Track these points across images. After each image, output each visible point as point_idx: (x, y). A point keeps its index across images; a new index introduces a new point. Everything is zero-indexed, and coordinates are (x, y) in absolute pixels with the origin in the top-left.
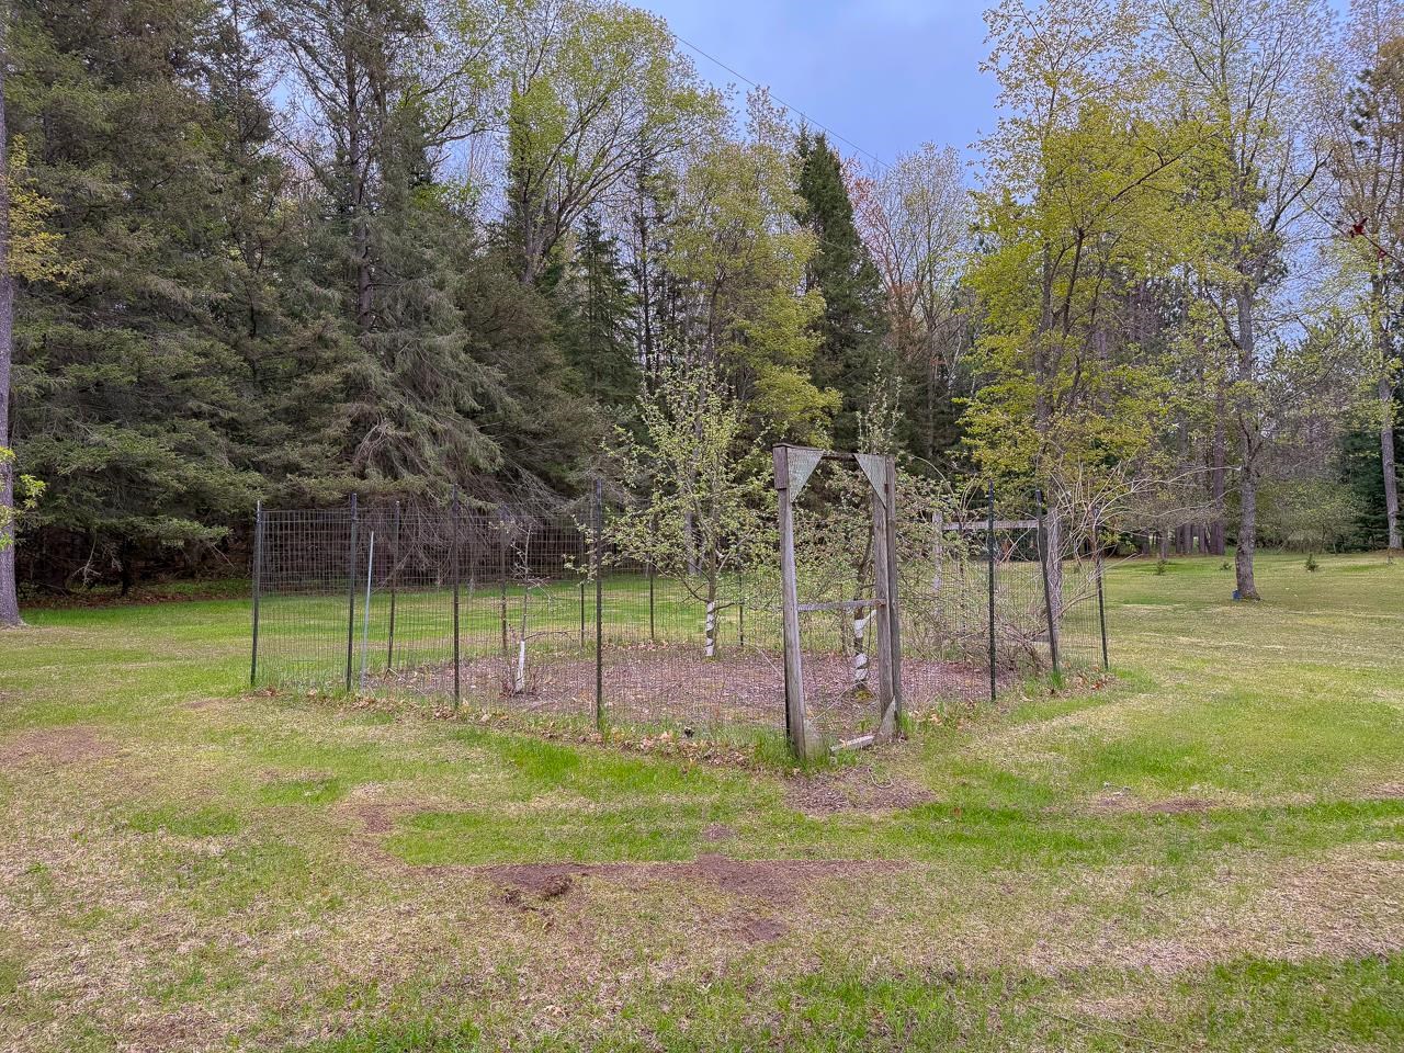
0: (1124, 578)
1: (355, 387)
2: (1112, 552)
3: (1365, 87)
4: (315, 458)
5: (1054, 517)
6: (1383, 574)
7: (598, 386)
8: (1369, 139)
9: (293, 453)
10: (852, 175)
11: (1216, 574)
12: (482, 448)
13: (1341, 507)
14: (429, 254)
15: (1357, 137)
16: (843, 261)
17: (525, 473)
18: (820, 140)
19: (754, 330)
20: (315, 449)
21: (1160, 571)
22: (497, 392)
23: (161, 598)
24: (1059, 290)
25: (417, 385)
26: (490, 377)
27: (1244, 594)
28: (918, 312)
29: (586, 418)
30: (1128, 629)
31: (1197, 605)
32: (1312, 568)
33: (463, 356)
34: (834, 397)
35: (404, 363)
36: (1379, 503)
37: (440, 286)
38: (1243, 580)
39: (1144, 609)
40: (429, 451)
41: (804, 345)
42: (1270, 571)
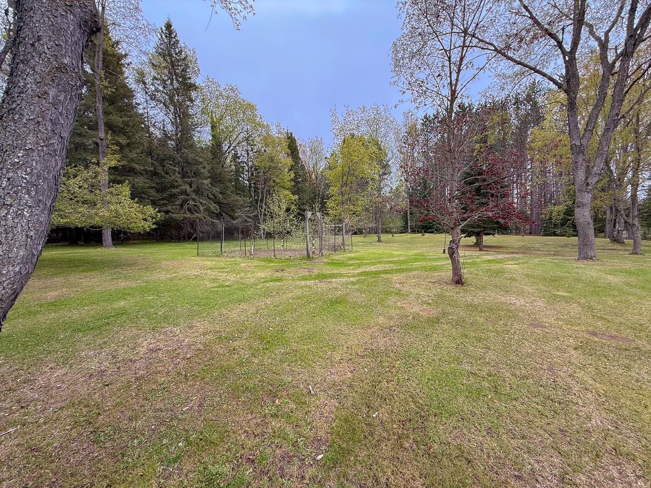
0: (358, 238)
1: (185, 192)
2: (355, 233)
3: (406, 134)
4: (174, 209)
5: (344, 224)
6: (405, 237)
7: (238, 192)
8: (407, 146)
9: (169, 208)
10: (298, 142)
11: (375, 237)
12: (214, 207)
13: (399, 223)
14: (201, 160)
15: (405, 145)
16: (297, 163)
17: (223, 214)
18: (291, 134)
19: (278, 181)
20: (174, 207)
21: (365, 237)
22: (217, 194)
23: (128, 244)
24: (345, 178)
25: (198, 191)
26: (216, 190)
27: (379, 241)
28: (313, 176)
29: (237, 200)
30: (357, 246)
31: (370, 243)
32: (393, 236)
33: (209, 185)
34: (297, 197)
35: (194, 187)
36: (407, 223)
37: (204, 168)
38: (379, 238)
39: (361, 244)
40: (201, 208)
41: (289, 184)
42: (384, 237)
